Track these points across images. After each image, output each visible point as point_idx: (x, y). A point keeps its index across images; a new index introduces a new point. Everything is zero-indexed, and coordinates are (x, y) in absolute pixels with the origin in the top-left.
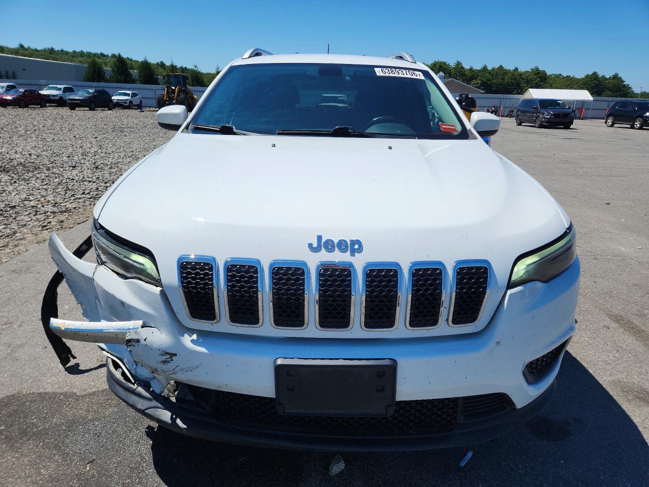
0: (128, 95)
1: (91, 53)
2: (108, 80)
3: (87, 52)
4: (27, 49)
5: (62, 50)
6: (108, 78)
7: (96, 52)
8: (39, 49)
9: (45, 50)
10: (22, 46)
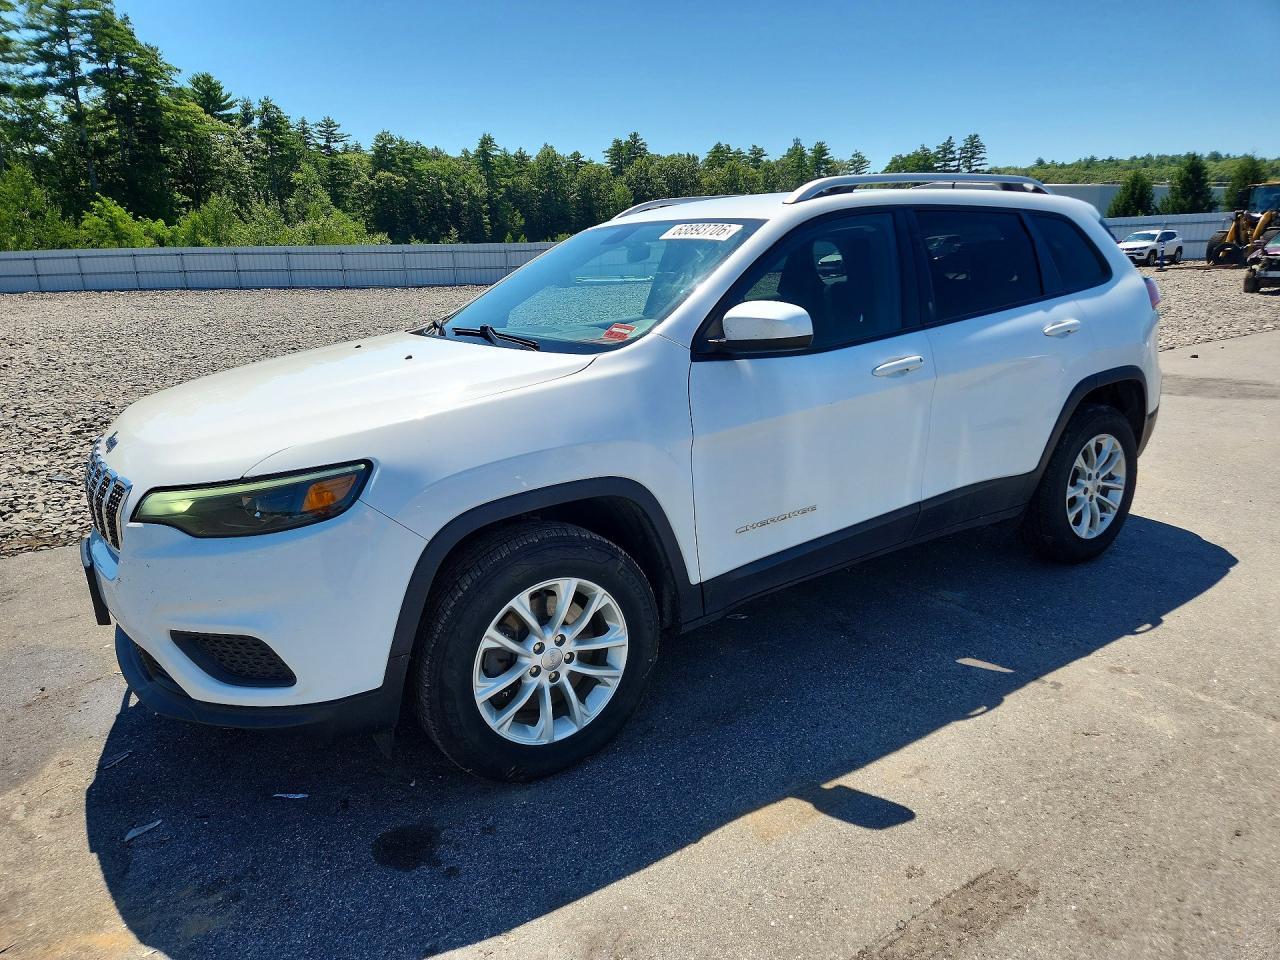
0: (1152, 237)
1: (1166, 157)
2: (1156, 209)
3: (1157, 157)
4: (1048, 167)
5: (1111, 158)
6: (1158, 205)
7: (1177, 153)
8: (1068, 163)
9: (1078, 165)
10: (1040, 162)
